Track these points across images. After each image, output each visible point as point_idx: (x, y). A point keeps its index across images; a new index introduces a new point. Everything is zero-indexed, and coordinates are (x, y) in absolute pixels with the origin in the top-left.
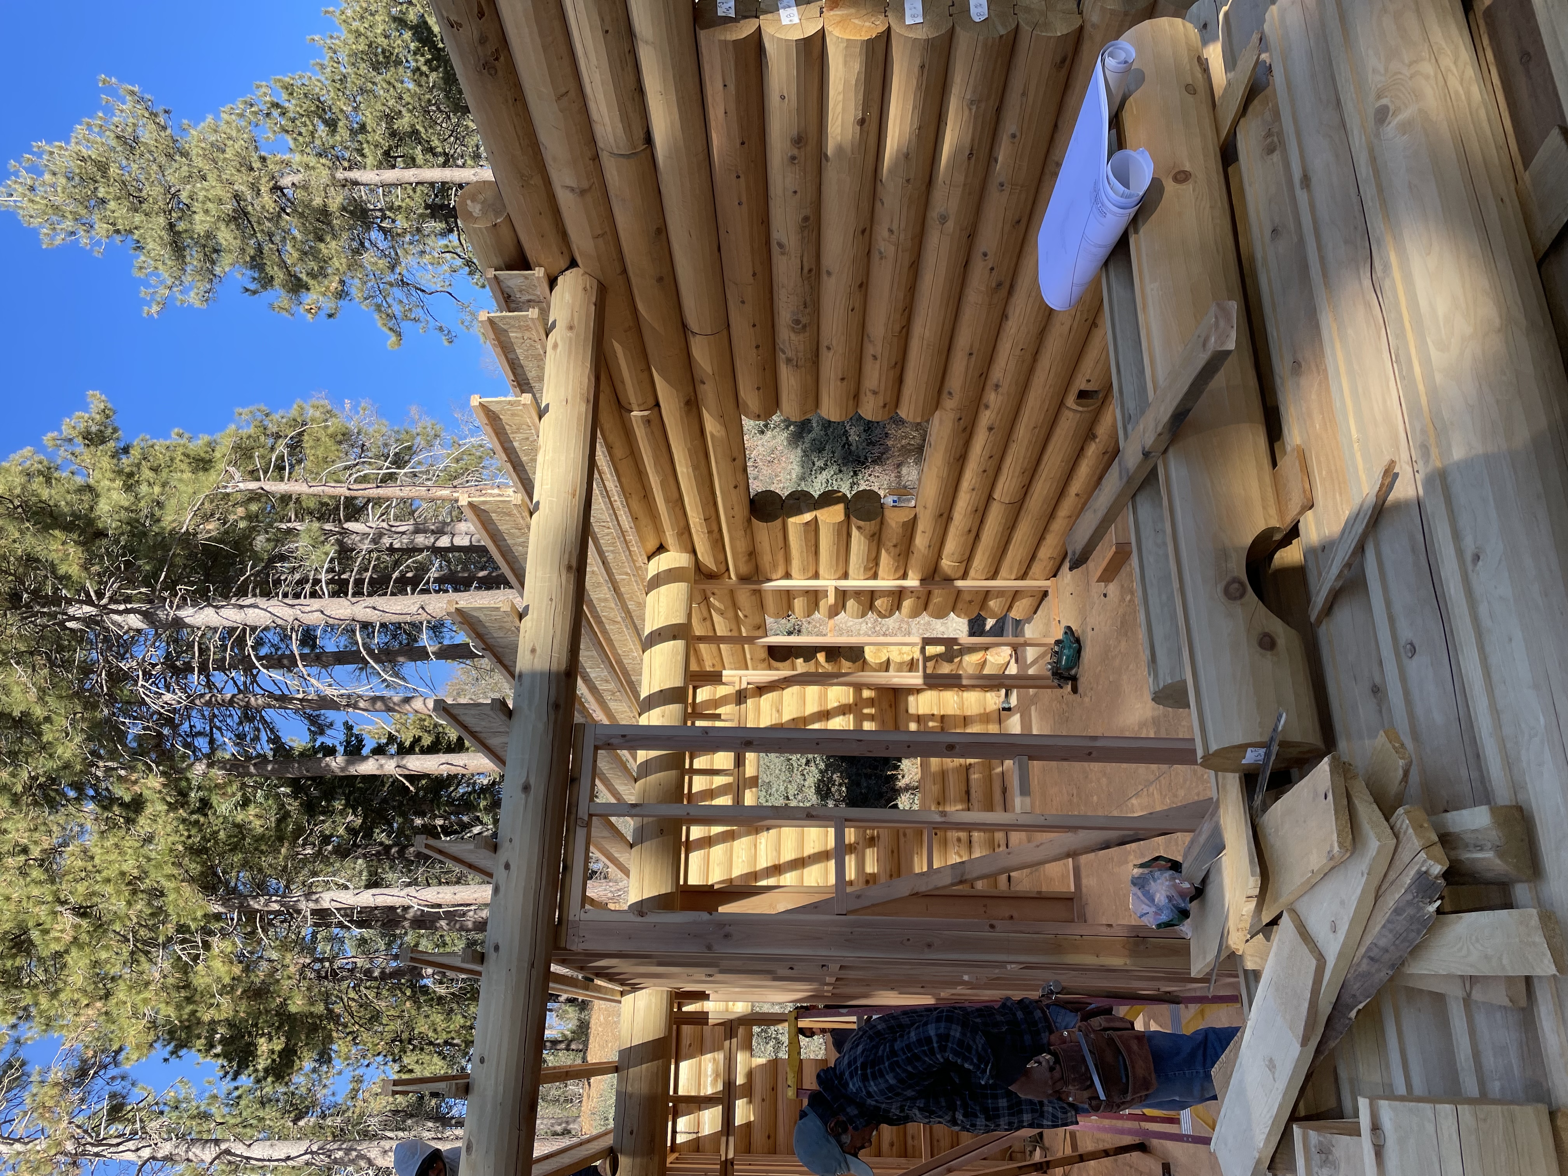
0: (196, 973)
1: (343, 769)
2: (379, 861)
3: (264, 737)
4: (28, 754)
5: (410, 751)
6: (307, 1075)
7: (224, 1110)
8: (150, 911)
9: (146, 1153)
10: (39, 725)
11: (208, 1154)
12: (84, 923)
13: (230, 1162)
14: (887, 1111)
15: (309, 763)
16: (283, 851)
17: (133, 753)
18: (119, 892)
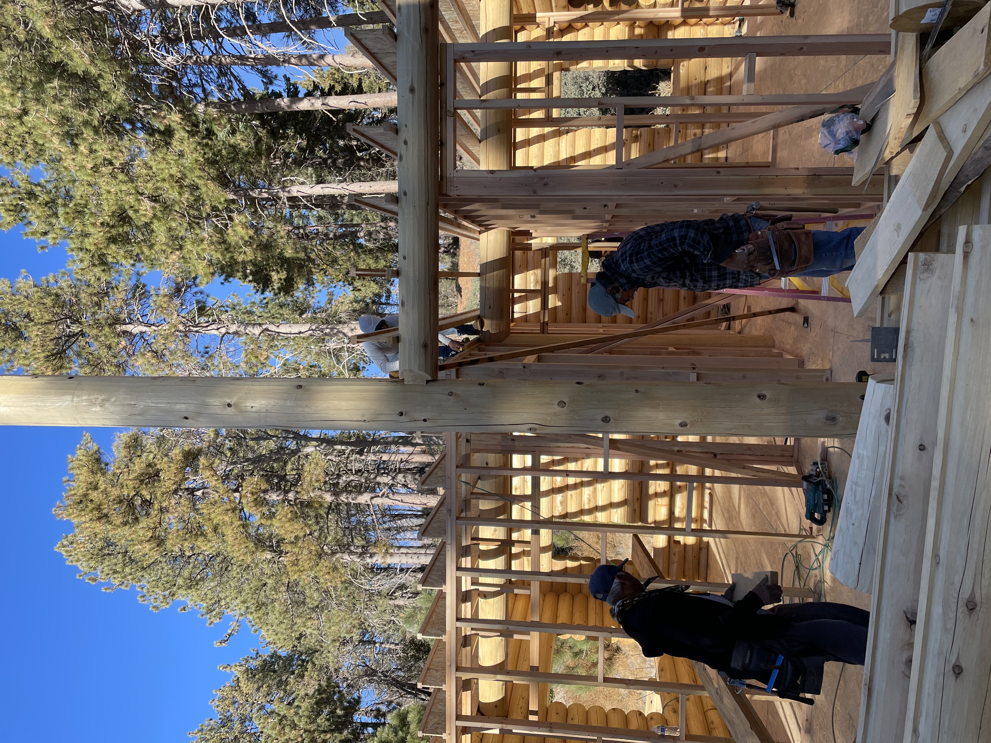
0: (228, 234)
1: (289, 107)
2: (322, 168)
3: (236, 87)
4: (95, 100)
5: (329, 94)
6: (302, 292)
7: (261, 310)
8: (193, 199)
9: (223, 330)
10: (96, 80)
11: (257, 331)
12: (157, 206)
13: (269, 335)
14: (644, 280)
15: (268, 103)
16: (263, 162)
17: (158, 98)
18: (172, 187)
